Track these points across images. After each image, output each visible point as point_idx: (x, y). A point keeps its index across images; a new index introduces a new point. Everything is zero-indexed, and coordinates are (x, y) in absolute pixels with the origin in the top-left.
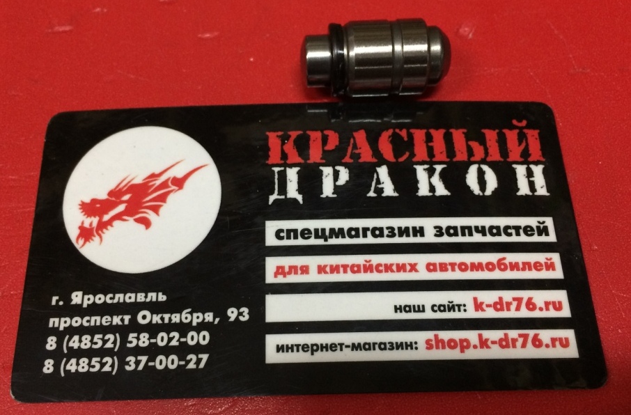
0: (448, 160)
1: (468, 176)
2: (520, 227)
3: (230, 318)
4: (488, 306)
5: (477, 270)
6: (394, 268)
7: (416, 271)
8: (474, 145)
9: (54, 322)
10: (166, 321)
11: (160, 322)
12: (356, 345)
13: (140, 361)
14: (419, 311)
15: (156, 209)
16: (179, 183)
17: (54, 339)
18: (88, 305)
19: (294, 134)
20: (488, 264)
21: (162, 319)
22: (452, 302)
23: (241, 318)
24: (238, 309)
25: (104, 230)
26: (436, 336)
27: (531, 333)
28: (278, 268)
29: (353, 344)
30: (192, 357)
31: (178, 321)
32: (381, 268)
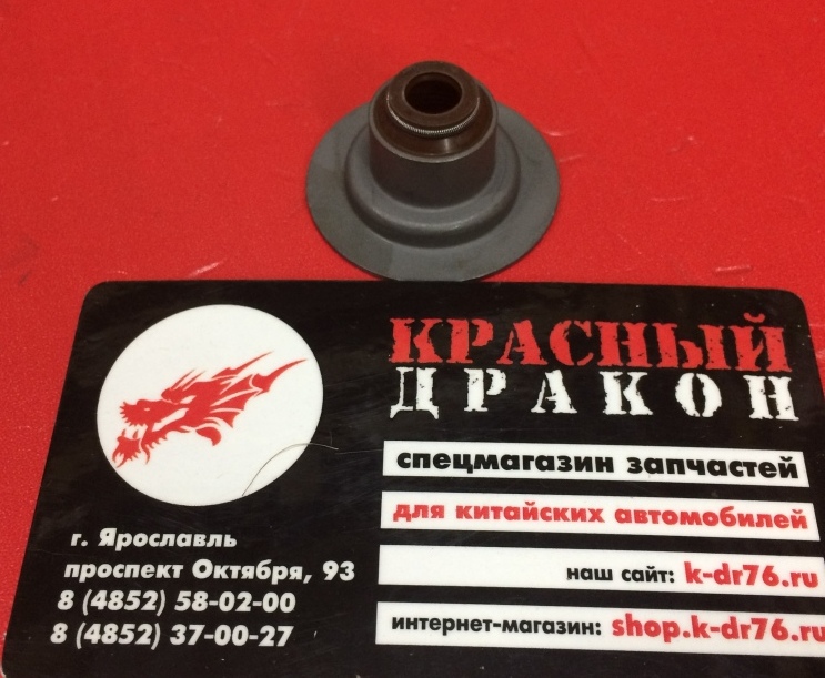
0: (650, 365)
1: (677, 388)
2: (754, 464)
4: (706, 575)
5: (691, 523)
6: (568, 514)
7: (601, 520)
8: (688, 345)
11: (225, 576)
12: (510, 623)
13: (193, 632)
14: (604, 578)
15: (228, 418)
16: (264, 383)
17: (71, 594)
19: (429, 323)
20: (707, 515)
22: (653, 567)
24: (339, 565)
25: (154, 444)
26: (628, 616)
27: (771, 618)
29: (506, 623)
30: (269, 629)
31: (251, 576)
32: (548, 514)
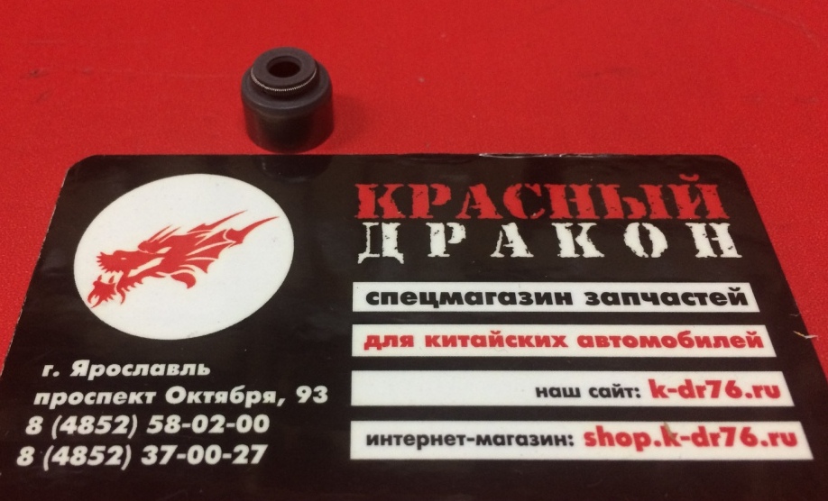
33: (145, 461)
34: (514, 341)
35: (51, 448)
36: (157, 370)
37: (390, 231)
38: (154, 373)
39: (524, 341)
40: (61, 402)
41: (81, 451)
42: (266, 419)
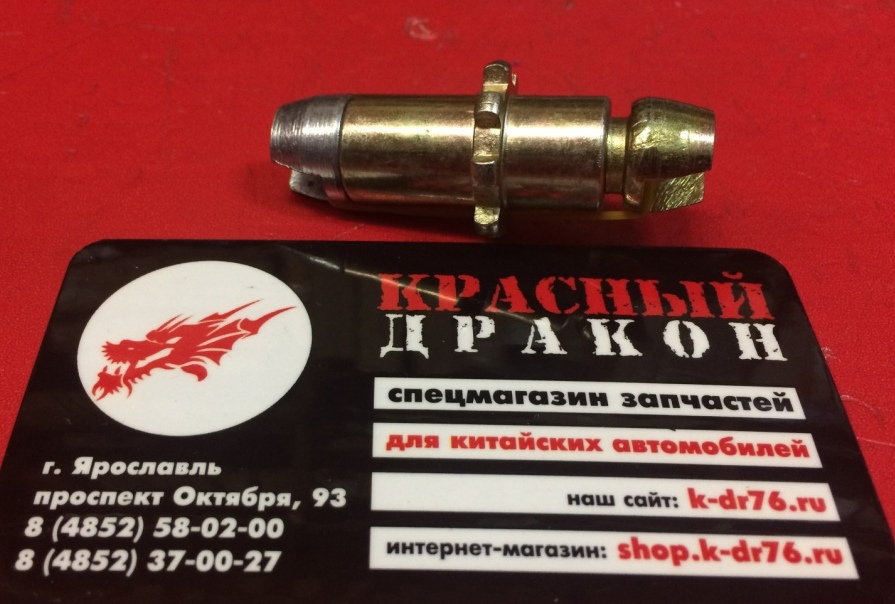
3: (315, 501)
9: (42, 498)
10: (218, 502)
18: (99, 476)
21: (212, 499)
23: (334, 503)
28: (392, 438)
33: (152, 567)
34: (545, 444)
35: (52, 551)
36: (165, 468)
37: (414, 323)
38: (161, 472)
39: (557, 444)
40: (63, 502)
41: (83, 555)
42: (279, 523)
